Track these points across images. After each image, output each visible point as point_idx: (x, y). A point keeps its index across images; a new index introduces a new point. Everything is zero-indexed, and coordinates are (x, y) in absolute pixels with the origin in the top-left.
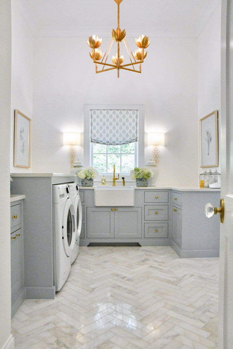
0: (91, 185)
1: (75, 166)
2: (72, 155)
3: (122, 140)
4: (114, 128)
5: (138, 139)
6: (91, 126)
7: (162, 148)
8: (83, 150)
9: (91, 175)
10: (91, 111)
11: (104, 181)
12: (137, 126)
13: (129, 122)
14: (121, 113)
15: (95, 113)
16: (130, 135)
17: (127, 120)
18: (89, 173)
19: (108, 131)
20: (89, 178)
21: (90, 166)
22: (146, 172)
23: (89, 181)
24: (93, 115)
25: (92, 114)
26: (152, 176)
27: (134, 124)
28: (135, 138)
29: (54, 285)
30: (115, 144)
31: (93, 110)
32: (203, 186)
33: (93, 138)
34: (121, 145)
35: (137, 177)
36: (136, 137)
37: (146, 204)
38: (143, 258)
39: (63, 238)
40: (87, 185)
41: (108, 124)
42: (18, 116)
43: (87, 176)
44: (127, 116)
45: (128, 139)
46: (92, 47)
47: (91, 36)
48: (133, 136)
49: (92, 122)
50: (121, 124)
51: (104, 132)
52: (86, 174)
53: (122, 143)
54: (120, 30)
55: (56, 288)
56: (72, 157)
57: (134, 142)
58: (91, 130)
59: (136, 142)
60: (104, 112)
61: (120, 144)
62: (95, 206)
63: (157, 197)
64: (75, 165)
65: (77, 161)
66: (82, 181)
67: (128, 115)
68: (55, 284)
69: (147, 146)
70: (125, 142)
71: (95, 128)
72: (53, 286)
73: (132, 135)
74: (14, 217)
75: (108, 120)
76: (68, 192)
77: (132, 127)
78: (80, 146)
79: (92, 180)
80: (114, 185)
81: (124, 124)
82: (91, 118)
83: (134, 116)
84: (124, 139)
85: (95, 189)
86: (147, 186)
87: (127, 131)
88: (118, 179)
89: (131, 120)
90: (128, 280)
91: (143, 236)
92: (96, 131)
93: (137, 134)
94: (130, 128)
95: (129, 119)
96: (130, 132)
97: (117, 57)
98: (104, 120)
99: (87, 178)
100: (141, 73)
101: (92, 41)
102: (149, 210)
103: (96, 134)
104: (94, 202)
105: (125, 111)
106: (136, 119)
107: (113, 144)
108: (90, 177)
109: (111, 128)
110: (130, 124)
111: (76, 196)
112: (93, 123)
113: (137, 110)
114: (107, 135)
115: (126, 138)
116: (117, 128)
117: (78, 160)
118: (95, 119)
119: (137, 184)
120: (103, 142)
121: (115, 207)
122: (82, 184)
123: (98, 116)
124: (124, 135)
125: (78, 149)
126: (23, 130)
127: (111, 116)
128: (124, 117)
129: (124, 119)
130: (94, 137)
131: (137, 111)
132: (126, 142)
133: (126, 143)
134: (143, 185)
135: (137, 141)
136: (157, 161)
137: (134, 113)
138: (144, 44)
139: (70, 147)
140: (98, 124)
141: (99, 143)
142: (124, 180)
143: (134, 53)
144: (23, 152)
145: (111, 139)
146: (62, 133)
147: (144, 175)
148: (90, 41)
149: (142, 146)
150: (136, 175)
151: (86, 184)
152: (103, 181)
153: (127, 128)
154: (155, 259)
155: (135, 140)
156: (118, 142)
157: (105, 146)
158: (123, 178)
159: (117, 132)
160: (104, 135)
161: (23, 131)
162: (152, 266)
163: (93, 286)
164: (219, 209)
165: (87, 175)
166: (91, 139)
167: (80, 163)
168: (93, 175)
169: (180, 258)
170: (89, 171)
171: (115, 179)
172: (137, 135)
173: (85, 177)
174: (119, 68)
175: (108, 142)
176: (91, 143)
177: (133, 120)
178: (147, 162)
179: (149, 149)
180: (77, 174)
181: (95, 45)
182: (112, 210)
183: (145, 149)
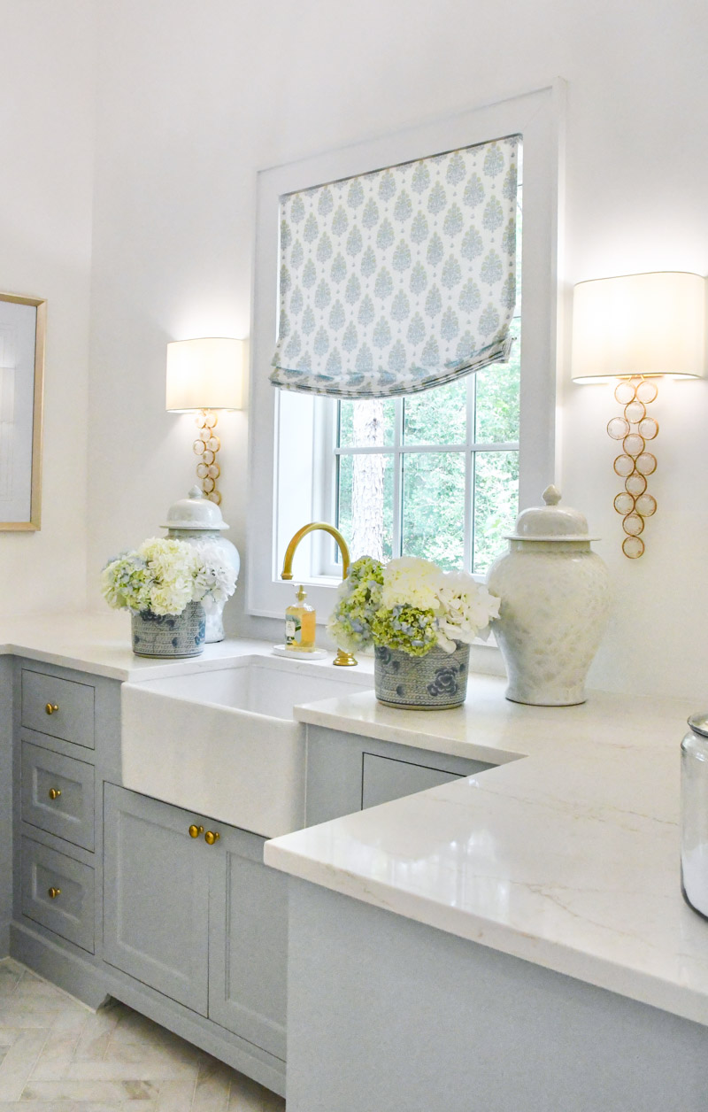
2: (209, 464)
3: (419, 364)
4: (383, 284)
6: (283, 292)
7: (680, 399)
10: (283, 204)
12: (512, 251)
13: (466, 229)
14: (420, 181)
15: (298, 212)
16: (468, 320)
17: (453, 221)
19: (351, 313)
24: (291, 227)
25: (288, 221)
27: (494, 240)
28: (492, 338)
31: (293, 198)
33: (284, 365)
34: (416, 391)
36: (500, 328)
41: (353, 264)
44: (455, 194)
45: (450, 351)
48: (489, 319)
49: (288, 266)
50: (418, 253)
51: (337, 316)
53: (421, 383)
58: (283, 312)
60: (340, 197)
61: (411, 385)
62: (123, 786)
67: (462, 186)
71: (296, 300)
73: (475, 314)
75: (354, 242)
77: (478, 262)
78: (241, 410)
81: (435, 250)
82: (283, 247)
83: (494, 186)
84: (432, 349)
87: (450, 298)
89: (473, 217)
92: (300, 316)
93: (509, 303)
94: (471, 269)
95: (466, 212)
96: (470, 296)
98: (339, 244)
103: (303, 338)
106: (504, 204)
109: (367, 286)
110: (472, 244)
112: (290, 272)
113: (513, 137)
114: (350, 337)
115: (442, 343)
116: (401, 281)
118: (298, 245)
123: (311, 229)
124: (432, 327)
127: (371, 214)
128: (437, 199)
129: (436, 213)
130: (290, 358)
131: (514, 144)
132: (442, 369)
136: (646, 506)
137: (492, 165)
140: (309, 274)
141: (307, 388)
145: (366, 357)
153: (451, 275)
155: (494, 352)
156: (403, 377)
159: (400, 308)
160: (335, 339)
172: (508, 316)
175: (359, 380)
177: (492, 215)
179: (590, 414)
183: (560, 414)
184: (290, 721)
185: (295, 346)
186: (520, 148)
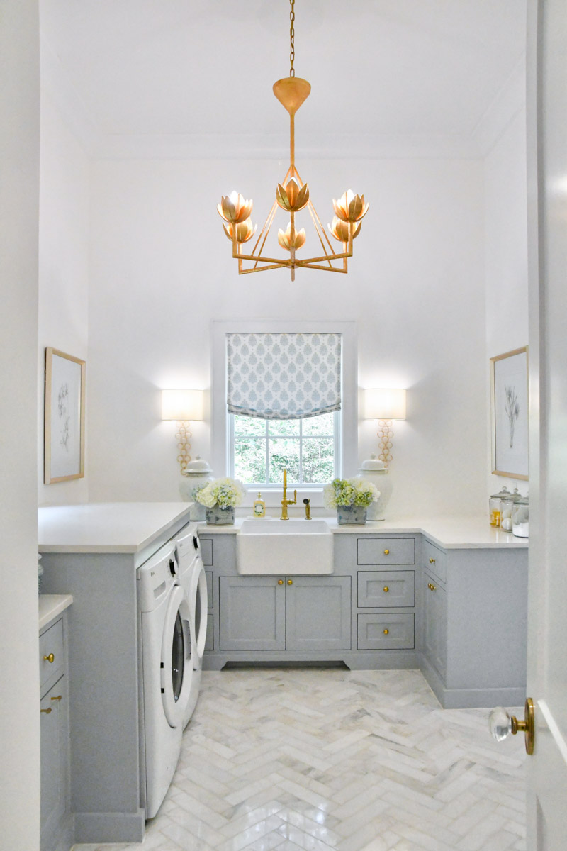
0: (229, 520)
1: (191, 474)
2: (184, 445)
3: (302, 408)
4: (284, 377)
5: (341, 404)
6: (229, 373)
7: (399, 426)
8: (209, 430)
9: (229, 498)
10: (229, 337)
11: (261, 508)
12: (339, 373)
13: (321, 362)
14: (300, 341)
15: (237, 342)
16: (323, 395)
17: (316, 359)
18: (224, 495)
19: (268, 386)
20: (224, 506)
21: (228, 475)
22: (361, 490)
23: (224, 512)
24: (234, 347)
25: (232, 345)
26: (375, 500)
27: (332, 368)
28: (334, 402)
29: (141, 807)
30: (287, 416)
31: (234, 335)
32: (498, 526)
33: (234, 403)
34: (300, 418)
35: (339, 504)
36: (336, 399)
37: (360, 568)
38: (354, 709)
39: (163, 691)
40: (219, 522)
41: (268, 368)
42: (54, 361)
43: (218, 500)
44: (316, 349)
45: (317, 404)
46: (230, 221)
47: (227, 197)
48: (331, 396)
49: (232, 363)
50: (300, 368)
51: (260, 387)
52: (216, 497)
53: (302, 415)
54: (295, 186)
55: (147, 813)
56: (184, 448)
57: (331, 411)
58: (229, 382)
59: (337, 411)
60: (261, 340)
61: (298, 416)
62: (238, 574)
63: (388, 553)
64: (191, 471)
65: (196, 461)
66: (208, 513)
67: (318, 347)
68: (144, 803)
69: (364, 419)
70: (309, 412)
71: (237, 378)
72: (139, 810)
73: (326, 393)
74: (47, 659)
75: (268, 359)
76: (173, 572)
77: (326, 375)
78: (203, 420)
79: (232, 510)
80: (285, 516)
81: (308, 368)
82: (229, 355)
83: (332, 350)
84: (308, 404)
85: (238, 534)
86: (362, 524)
87: (316, 386)
88: (295, 503)
89: (324, 359)
90: (317, 779)
91: (354, 646)
92: (240, 385)
93: (339, 391)
94: (323, 377)
95: (321, 356)
96: (323, 387)
97: (288, 232)
98: (261, 359)
99: (220, 506)
100: (346, 272)
101: (228, 208)
102: (368, 582)
103: (242, 394)
104: (236, 565)
105: (311, 337)
106: (336, 356)
107: (281, 416)
108: (225, 504)
109: (276, 377)
110: (323, 368)
111: (194, 565)
112: (234, 366)
113: (338, 334)
114: (268, 396)
115: (313, 402)
116: (292, 377)
117: (198, 458)
118: (237, 356)
119: (340, 518)
120: (258, 411)
121: (285, 576)
122: (208, 518)
123: (245, 350)
124: (308, 396)
125: (199, 429)
126: (65, 389)
127: (276, 350)
128: (308, 350)
129: (308, 355)
130: (236, 401)
131: (340, 337)
132: (313, 411)
133: (312, 413)
134: (355, 522)
135: (338, 409)
136: (389, 457)
137: (331, 342)
138: (354, 212)
139: (179, 423)
140: (245, 368)
141: (247, 414)
142: (308, 505)
143: (331, 226)
144: (65, 443)
145: (276, 404)
146: (158, 391)
147: (356, 497)
148: (224, 209)
149: (352, 421)
150: (336, 498)
151: (217, 519)
152: (259, 509)
153: (316, 377)
154: (381, 710)
155: (334, 407)
156: (294, 413)
157: (263, 421)
158: (306, 501)
159: (292, 387)
160: (261, 396)
161: (64, 393)
162: (376, 734)
163: (233, 800)
164: (521, 719)
165: (220, 499)
166: (230, 405)
167: (203, 466)
168: (233, 500)
169: (444, 708)
170: (224, 490)
171: (286, 503)
172: (339, 395)
173: (215, 503)
174: (293, 267)
175: (270, 412)
176: (228, 415)
177: (331, 359)
178: (364, 462)
179: (369, 428)
180: (196, 496)
181: (237, 216)
182: (279, 583)
183: (359, 428)
184: (330, 534)
185: (237, 396)
186: (342, 338)
